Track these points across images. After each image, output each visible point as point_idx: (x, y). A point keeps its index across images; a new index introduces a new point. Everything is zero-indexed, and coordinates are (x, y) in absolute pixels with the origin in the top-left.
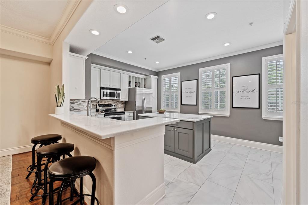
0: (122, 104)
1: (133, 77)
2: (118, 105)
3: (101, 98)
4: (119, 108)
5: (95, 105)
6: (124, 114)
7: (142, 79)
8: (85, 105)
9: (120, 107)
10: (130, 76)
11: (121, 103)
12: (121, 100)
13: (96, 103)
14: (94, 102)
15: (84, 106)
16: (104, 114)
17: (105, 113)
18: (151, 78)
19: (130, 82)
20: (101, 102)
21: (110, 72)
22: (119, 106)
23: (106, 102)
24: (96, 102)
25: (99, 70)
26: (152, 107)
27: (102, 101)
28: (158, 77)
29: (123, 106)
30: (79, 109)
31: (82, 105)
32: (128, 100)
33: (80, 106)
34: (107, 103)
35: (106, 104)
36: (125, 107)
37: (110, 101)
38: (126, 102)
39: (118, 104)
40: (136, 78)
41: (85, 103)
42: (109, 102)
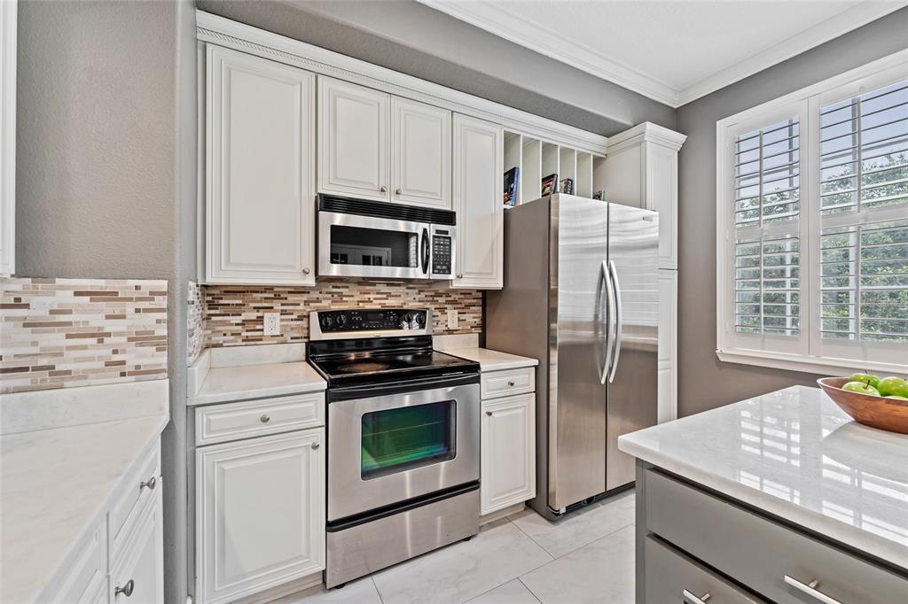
0: (468, 306)
1: (530, 144)
2: (442, 318)
3: (321, 273)
4: (450, 332)
5: (300, 318)
6: (477, 380)
7: (582, 156)
8: (110, 326)
9: (453, 325)
10: (510, 139)
11: (461, 299)
12: (456, 285)
13: (307, 303)
14: (292, 299)
15: (101, 336)
16: (324, 385)
17: (332, 384)
18: (641, 143)
19: (510, 176)
20: (341, 295)
21: (382, 98)
22: (452, 317)
23: (372, 296)
24: (305, 297)
25: (307, 79)
26: (656, 329)
27: (345, 291)
28: (682, 138)
29: (473, 317)
30: (44, 362)
31: (81, 329)
32: (500, 285)
33: (56, 339)
34: (375, 306)
35: (368, 307)
36: (483, 326)
37: (393, 290)
38: (487, 298)
39: (442, 310)
40: (548, 148)
41: (115, 308)
42: (389, 295)
